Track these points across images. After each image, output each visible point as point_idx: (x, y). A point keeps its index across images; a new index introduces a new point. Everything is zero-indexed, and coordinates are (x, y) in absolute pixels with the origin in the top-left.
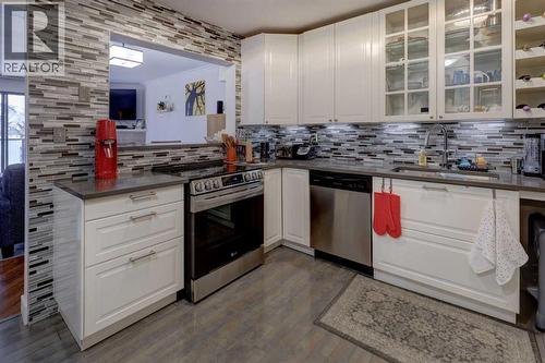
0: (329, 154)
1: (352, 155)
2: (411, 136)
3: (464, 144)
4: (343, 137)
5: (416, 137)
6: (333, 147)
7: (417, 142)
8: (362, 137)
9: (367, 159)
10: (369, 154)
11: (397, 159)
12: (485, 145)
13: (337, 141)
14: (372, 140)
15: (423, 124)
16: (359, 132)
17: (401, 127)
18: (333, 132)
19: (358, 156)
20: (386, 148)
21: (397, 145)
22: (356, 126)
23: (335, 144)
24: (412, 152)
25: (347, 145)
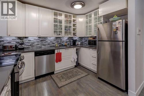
0: (29, 47)
1: (38, 46)
2: (54, 40)
3: (63, 41)
4: (35, 41)
5: (55, 40)
6: (31, 44)
7: (55, 41)
8: (42, 41)
9: (43, 46)
10: (44, 45)
11: (51, 45)
12: (66, 41)
13: (33, 42)
14: (44, 41)
15: (56, 37)
16: (40, 39)
17: (52, 38)
18: (31, 39)
19: (40, 46)
20: (48, 43)
21: (51, 42)
22: (40, 38)
23: (32, 43)
24: (54, 43)
25: (37, 43)
